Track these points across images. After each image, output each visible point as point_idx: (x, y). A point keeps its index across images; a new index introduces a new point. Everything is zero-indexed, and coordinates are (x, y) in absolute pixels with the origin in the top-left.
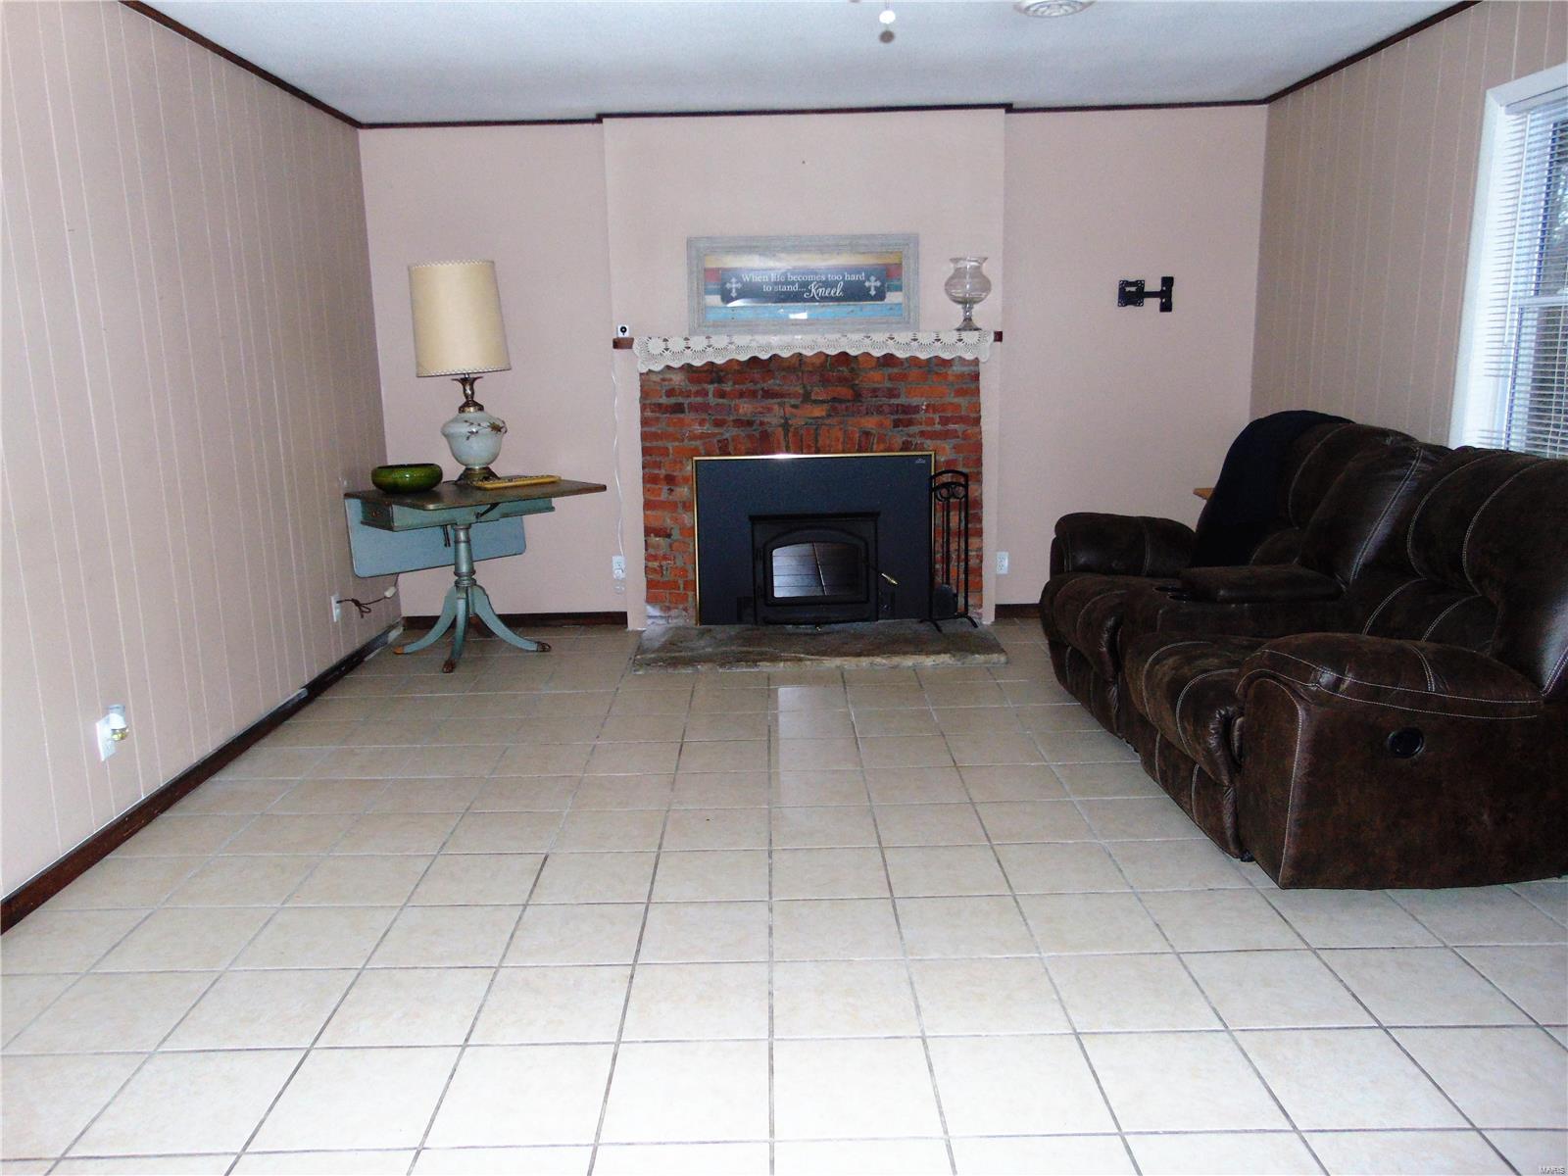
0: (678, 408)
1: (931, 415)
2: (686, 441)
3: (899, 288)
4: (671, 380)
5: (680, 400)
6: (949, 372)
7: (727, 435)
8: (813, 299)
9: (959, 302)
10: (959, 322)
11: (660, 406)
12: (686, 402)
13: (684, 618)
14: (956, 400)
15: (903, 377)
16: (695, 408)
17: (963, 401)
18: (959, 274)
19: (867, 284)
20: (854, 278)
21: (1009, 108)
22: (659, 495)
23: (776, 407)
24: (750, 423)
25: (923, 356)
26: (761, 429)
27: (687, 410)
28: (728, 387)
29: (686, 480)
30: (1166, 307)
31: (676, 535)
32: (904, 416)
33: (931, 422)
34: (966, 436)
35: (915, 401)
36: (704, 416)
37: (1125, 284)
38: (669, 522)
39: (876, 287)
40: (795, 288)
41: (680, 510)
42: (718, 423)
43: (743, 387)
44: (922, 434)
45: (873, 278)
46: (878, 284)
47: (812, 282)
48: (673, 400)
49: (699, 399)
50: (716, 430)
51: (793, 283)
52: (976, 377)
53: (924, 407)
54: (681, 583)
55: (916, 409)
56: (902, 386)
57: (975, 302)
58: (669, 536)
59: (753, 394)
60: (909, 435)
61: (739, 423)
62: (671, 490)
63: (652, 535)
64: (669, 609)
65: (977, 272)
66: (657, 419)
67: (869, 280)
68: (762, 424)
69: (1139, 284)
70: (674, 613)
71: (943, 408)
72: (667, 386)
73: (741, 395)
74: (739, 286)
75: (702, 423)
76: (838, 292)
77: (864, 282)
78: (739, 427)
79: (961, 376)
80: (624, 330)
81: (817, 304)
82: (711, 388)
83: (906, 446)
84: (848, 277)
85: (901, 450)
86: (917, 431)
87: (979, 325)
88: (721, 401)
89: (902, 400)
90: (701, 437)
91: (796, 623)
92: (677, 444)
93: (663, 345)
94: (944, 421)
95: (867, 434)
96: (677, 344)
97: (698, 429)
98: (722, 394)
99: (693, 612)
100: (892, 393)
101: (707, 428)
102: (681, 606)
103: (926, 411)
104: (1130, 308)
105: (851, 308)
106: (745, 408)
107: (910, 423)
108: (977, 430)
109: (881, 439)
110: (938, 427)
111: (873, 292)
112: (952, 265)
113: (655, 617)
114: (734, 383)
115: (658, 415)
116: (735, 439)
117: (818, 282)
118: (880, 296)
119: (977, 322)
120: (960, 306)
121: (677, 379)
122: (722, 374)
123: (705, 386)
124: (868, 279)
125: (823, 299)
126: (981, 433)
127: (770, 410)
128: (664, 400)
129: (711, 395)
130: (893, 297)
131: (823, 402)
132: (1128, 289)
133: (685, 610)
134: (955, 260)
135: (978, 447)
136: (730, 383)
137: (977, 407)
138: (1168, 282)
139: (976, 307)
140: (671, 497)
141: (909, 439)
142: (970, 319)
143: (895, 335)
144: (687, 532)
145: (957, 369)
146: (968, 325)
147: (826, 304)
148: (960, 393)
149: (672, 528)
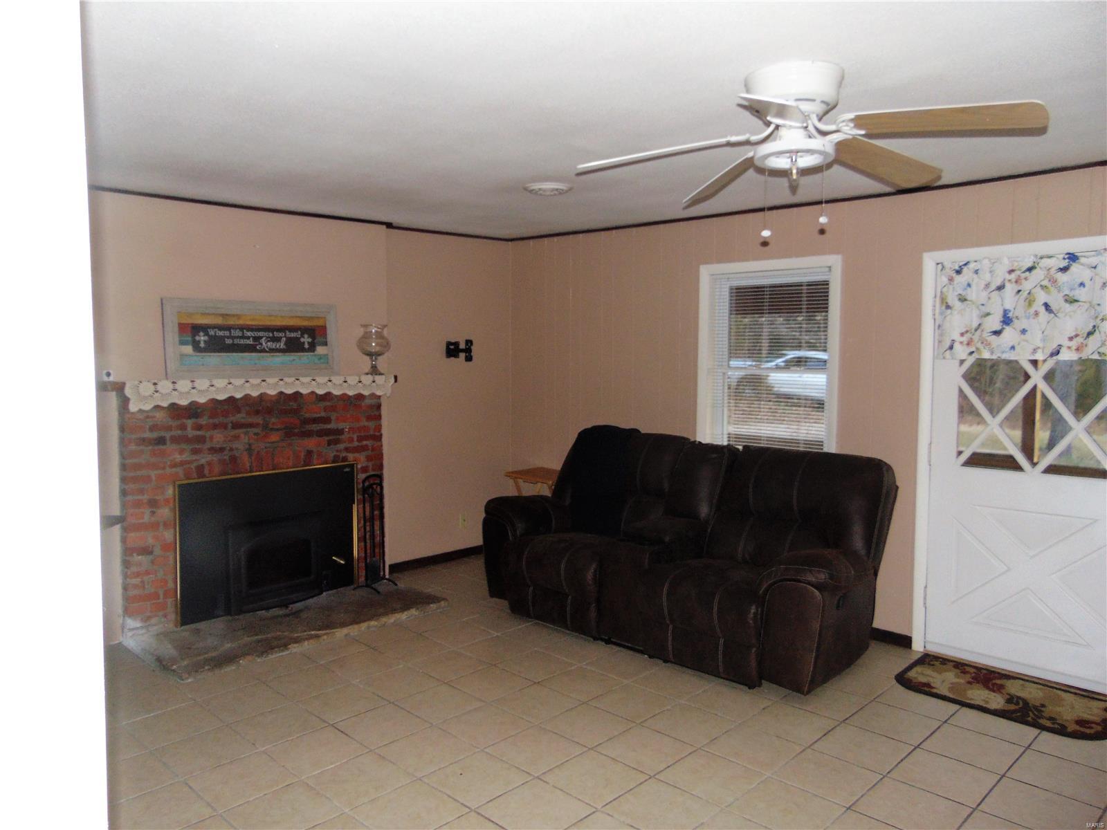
0: (161, 441)
1: (351, 435)
2: (168, 468)
3: (325, 344)
4: (154, 417)
5: (162, 434)
6: (363, 404)
7: (203, 461)
8: (263, 351)
9: (368, 355)
10: (367, 368)
11: (144, 440)
12: (168, 435)
13: (167, 621)
14: (366, 424)
15: (333, 409)
16: (175, 440)
17: (372, 424)
18: (366, 336)
19: (302, 340)
20: (293, 335)
21: (389, 225)
22: (143, 518)
23: (242, 435)
24: (222, 450)
25: (351, 393)
26: (230, 453)
27: (168, 442)
28: (204, 421)
29: (167, 501)
30: (469, 359)
31: (157, 551)
32: (334, 436)
33: (351, 440)
34: (373, 449)
35: (341, 426)
36: (184, 446)
37: (449, 344)
38: (150, 541)
39: (308, 343)
40: (250, 342)
41: (161, 527)
42: (195, 452)
43: (216, 421)
44: (347, 449)
45: (306, 336)
46: (310, 340)
47: (262, 337)
48: (155, 435)
49: (179, 432)
50: (194, 457)
51: (248, 338)
52: (379, 407)
53: (347, 430)
54: (161, 593)
55: (341, 432)
56: (333, 416)
57: (379, 355)
58: (151, 553)
59: (225, 426)
60: (337, 451)
61: (213, 450)
62: (153, 513)
63: (135, 555)
64: (149, 618)
65: (379, 335)
66: (142, 452)
67: (303, 337)
68: (231, 450)
69: (456, 344)
70: (154, 621)
71: (359, 429)
72: (150, 422)
73: (215, 427)
74: (206, 338)
75: (182, 452)
76: (282, 345)
77: (300, 338)
78: (213, 454)
79: (371, 407)
80: (108, 374)
81: (268, 354)
82: (189, 423)
83: (336, 459)
84: (289, 335)
85: (333, 462)
86: (342, 448)
87: (382, 372)
88: (199, 433)
89: (332, 426)
90: (182, 463)
91: (268, 608)
92: (160, 472)
93: (152, 388)
94: (360, 439)
95: (310, 453)
96: (165, 387)
97: (178, 458)
98: (199, 427)
99: (172, 616)
100: (327, 420)
101: (186, 456)
102: (161, 613)
103: (349, 432)
104: (452, 358)
105: (292, 358)
106: (218, 438)
107: (337, 442)
108: (379, 443)
109: (320, 454)
110: (356, 444)
111: (306, 346)
112: (362, 329)
113: (137, 628)
114: (210, 417)
115: (142, 447)
116: (209, 464)
117: (267, 337)
118: (312, 347)
119: (380, 368)
120: (368, 358)
121: (159, 415)
122: (199, 411)
123: (185, 421)
124: (302, 336)
125: (272, 350)
126: (382, 446)
127: (237, 437)
128: (148, 435)
129: (189, 429)
130: (320, 350)
131: (278, 430)
132: (451, 347)
133: (165, 616)
134: (365, 326)
135: (380, 457)
136: (206, 418)
137: (379, 428)
138: (469, 343)
139: (380, 358)
140: (153, 519)
141: (338, 454)
142: (376, 367)
143: (332, 378)
144: (165, 547)
145: (368, 402)
146: (375, 371)
147: (275, 354)
148: (369, 418)
149: (153, 546)
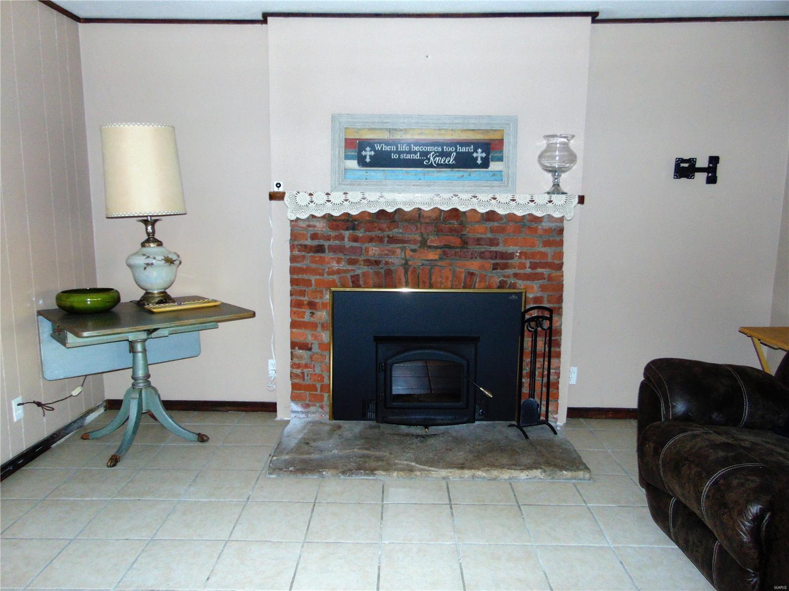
0: (320, 249)
1: (523, 261)
2: (326, 275)
3: (500, 159)
4: (315, 226)
5: (322, 242)
6: (540, 227)
7: (359, 272)
8: (431, 166)
9: (550, 171)
10: (549, 187)
11: (306, 246)
12: (326, 244)
13: (321, 413)
14: (543, 250)
15: (502, 230)
16: (333, 249)
17: (549, 250)
18: (550, 148)
19: (475, 155)
20: (464, 150)
21: (594, 16)
22: (303, 317)
23: (399, 251)
24: (377, 263)
25: (519, 213)
26: (386, 267)
27: (327, 251)
28: (360, 233)
29: (324, 306)
30: (712, 180)
31: (316, 348)
32: (502, 260)
33: (522, 266)
34: (550, 278)
35: (511, 249)
36: (341, 256)
37: (680, 161)
38: (310, 339)
39: (482, 158)
40: (417, 157)
41: (319, 329)
42: (352, 262)
43: (373, 234)
44: (516, 275)
45: (480, 150)
46: (484, 155)
47: (431, 152)
48: (315, 243)
49: (337, 242)
50: (350, 267)
51: (415, 153)
52: (561, 231)
53: (518, 254)
54: (318, 386)
55: (511, 256)
56: (501, 237)
57: (564, 172)
58: (310, 349)
59: (381, 240)
60: (504, 276)
61: (368, 262)
62: (312, 314)
63: (297, 348)
64: (308, 406)
65: (565, 147)
66: (304, 257)
67: (477, 152)
68: (387, 263)
69: (692, 161)
70: (312, 409)
71: (533, 255)
72: (311, 231)
73: (371, 240)
74: (373, 153)
75: (339, 261)
76: (451, 160)
77: (473, 153)
78: (368, 266)
79: (549, 231)
80: (278, 185)
81: (434, 169)
82: (347, 234)
83: (502, 285)
84: (460, 149)
85: (499, 287)
86: (512, 273)
87: (565, 191)
88: (355, 244)
89: (500, 248)
90: (338, 272)
91: (409, 424)
92: (318, 277)
93: (308, 198)
94: (534, 266)
95: (472, 274)
96: (320, 198)
97: (335, 266)
98: (355, 239)
99: (327, 409)
100: (493, 242)
101: (343, 266)
102: (318, 404)
103: (520, 257)
104: (684, 180)
105: (461, 174)
106: (374, 250)
107: (505, 266)
108: (558, 273)
109: (483, 278)
110: (528, 271)
111: (479, 162)
112: (545, 142)
113: (298, 412)
114: (366, 231)
115: (303, 253)
116: (364, 274)
117: (436, 152)
118: (485, 164)
119: (564, 187)
120: (550, 175)
121: (320, 226)
122: (356, 223)
123: (342, 232)
124: (475, 151)
125: (439, 166)
126: (562, 276)
127: (393, 252)
128: (309, 242)
129: (346, 239)
130: (494, 166)
131: (436, 248)
132: (682, 165)
133: (322, 407)
134: (548, 137)
135: (560, 288)
136: (362, 230)
137: (560, 255)
138: (714, 160)
139: (563, 175)
140: (312, 319)
141: (505, 279)
142: (558, 185)
143: (497, 196)
144: (322, 346)
145: (546, 225)
146: (556, 189)
147: (442, 169)
148: (547, 244)
149: (312, 344)
